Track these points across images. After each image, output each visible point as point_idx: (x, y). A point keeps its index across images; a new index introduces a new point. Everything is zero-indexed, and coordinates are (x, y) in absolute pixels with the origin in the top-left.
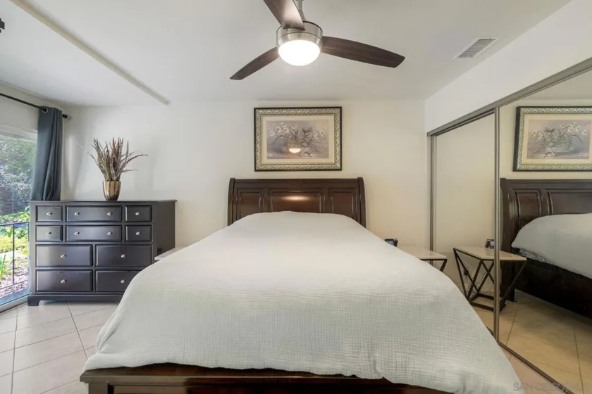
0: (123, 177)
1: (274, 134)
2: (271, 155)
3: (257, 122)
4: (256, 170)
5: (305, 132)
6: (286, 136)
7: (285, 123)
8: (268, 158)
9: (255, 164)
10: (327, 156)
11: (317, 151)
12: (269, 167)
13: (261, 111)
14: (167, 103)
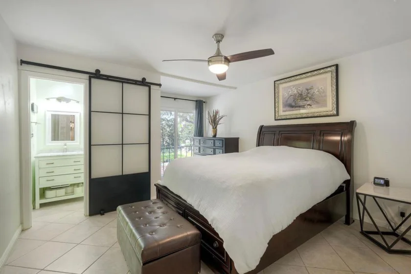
0: (219, 127)
1: (287, 95)
2: (285, 109)
3: (276, 89)
4: (275, 120)
5: (307, 90)
6: (295, 95)
7: (294, 86)
8: (284, 111)
9: (275, 116)
10: (325, 105)
11: (317, 103)
12: (283, 118)
13: (278, 82)
14: (236, 88)
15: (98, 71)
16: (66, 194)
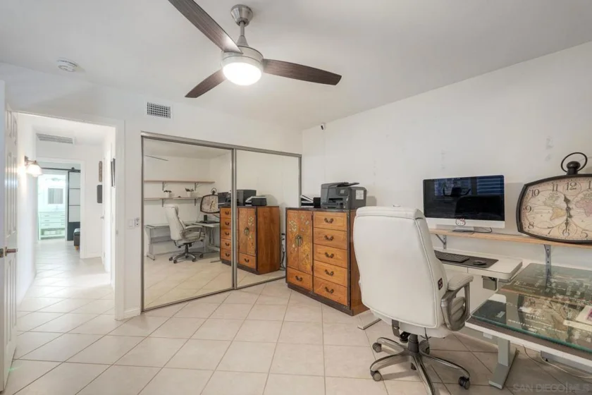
15: (73, 168)
16: (56, 234)
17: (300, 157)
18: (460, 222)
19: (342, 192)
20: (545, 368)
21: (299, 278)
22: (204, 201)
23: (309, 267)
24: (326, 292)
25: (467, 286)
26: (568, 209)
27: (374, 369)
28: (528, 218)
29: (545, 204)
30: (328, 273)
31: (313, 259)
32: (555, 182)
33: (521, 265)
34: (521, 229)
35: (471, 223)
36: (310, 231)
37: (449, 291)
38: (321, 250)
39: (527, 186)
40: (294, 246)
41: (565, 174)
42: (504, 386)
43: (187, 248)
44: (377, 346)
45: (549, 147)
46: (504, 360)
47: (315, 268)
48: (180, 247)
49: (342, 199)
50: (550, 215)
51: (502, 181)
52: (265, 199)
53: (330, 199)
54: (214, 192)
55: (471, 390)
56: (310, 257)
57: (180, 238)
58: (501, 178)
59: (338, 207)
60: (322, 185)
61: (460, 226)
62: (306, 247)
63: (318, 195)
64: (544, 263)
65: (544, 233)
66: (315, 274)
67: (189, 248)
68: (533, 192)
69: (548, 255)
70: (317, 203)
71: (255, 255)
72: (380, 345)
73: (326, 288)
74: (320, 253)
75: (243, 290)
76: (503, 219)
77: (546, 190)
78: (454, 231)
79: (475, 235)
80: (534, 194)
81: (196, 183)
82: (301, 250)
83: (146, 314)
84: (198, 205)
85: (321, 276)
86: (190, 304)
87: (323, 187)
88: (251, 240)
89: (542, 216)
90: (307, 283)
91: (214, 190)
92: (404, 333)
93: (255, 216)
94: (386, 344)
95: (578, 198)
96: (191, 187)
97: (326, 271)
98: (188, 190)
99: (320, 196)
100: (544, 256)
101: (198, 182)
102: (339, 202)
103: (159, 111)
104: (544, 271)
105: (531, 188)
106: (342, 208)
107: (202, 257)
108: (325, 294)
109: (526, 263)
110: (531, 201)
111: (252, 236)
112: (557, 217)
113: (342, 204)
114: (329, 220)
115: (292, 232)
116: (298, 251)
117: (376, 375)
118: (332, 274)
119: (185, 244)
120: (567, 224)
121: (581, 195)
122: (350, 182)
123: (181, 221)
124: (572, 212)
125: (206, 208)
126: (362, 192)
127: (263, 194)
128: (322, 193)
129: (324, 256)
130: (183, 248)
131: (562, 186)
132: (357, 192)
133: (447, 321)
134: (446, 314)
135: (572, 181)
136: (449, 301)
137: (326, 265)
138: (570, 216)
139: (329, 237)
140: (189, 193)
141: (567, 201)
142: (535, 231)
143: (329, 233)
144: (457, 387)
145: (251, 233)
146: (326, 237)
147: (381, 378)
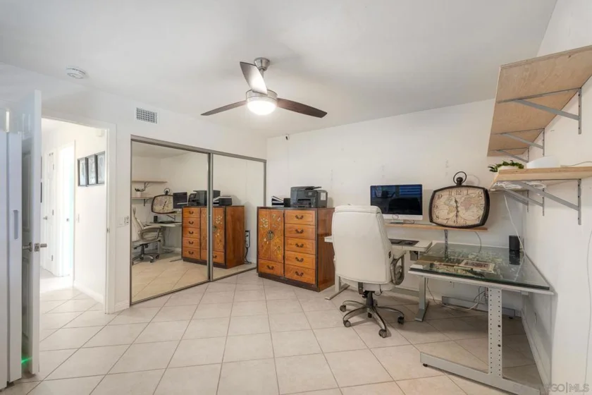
17: (265, 162)
18: (395, 216)
19: (310, 194)
20: (445, 308)
21: (270, 267)
22: (155, 201)
23: (280, 257)
24: (296, 275)
25: (402, 257)
26: (457, 207)
27: (345, 319)
28: (436, 212)
29: (445, 204)
30: (298, 260)
31: (284, 250)
32: (450, 190)
33: (431, 244)
34: (431, 220)
35: (402, 217)
36: (281, 227)
37: (394, 260)
38: (292, 242)
39: (435, 192)
40: (265, 240)
41: (455, 185)
42: (423, 320)
43: (143, 250)
44: (343, 308)
45: (447, 167)
46: (422, 307)
47: (286, 257)
48: (136, 248)
49: (309, 200)
50: (447, 211)
51: (421, 189)
52: (231, 199)
53: (299, 200)
54: (167, 192)
55: (405, 324)
56: (282, 248)
57: (138, 238)
58: (421, 186)
59: (308, 206)
60: (292, 188)
61: (394, 219)
62: (278, 240)
63: (288, 196)
64: (444, 242)
65: (444, 222)
66: (286, 262)
67: (145, 249)
68: (439, 196)
69: (446, 237)
70: (286, 203)
71: (223, 251)
72: (345, 306)
73: (297, 272)
74: (291, 244)
75: (219, 281)
76: (421, 214)
77: (445, 194)
78: (392, 223)
79: (404, 225)
80: (439, 198)
81: (146, 183)
82: (272, 243)
83: (135, 306)
84: (149, 205)
85: (291, 263)
86: (173, 296)
87: (293, 190)
88: (220, 237)
89: (444, 212)
90: (279, 271)
91: (168, 190)
92: (366, 291)
93: (223, 215)
94: (349, 304)
95: (462, 201)
96: (141, 187)
97: (297, 258)
98: (138, 190)
99: (289, 197)
100: (444, 238)
101: (149, 182)
102: (308, 202)
103: (147, 116)
104: (444, 247)
105: (437, 193)
106: (310, 207)
107: (157, 257)
108: (295, 277)
109: (434, 242)
110: (437, 202)
111: (220, 234)
112: (451, 212)
113: (310, 204)
114: (299, 217)
115: (263, 228)
116: (270, 244)
117: (347, 323)
118: (302, 260)
119: (141, 245)
120: (457, 216)
121: (463, 198)
122: (315, 186)
123: (139, 221)
124: (459, 209)
125: (158, 208)
126: (325, 194)
127: (229, 194)
128: (292, 194)
129: (294, 247)
130: (139, 250)
131: (454, 192)
132: (322, 194)
133: (393, 279)
134: (393, 274)
135: (459, 190)
136: (395, 265)
137: (296, 253)
138: (458, 212)
139: (300, 231)
140: (139, 193)
141: (456, 202)
142: (439, 221)
143: (299, 228)
144: (397, 324)
145: (219, 230)
146: (297, 230)
147: (350, 325)
